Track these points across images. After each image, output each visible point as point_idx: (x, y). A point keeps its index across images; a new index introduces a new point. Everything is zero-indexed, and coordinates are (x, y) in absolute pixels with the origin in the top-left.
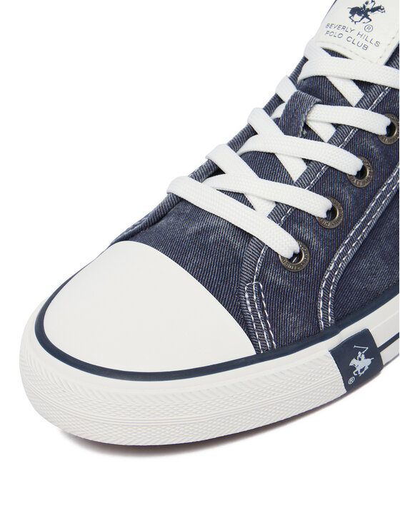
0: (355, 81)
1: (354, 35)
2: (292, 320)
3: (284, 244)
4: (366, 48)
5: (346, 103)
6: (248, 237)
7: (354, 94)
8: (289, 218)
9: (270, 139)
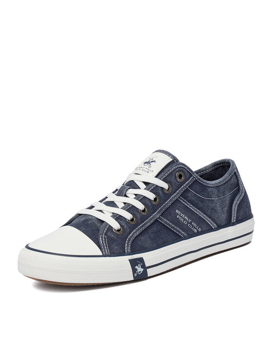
0: (143, 182)
1: (144, 169)
2: (116, 248)
3: (116, 225)
4: (148, 172)
5: (139, 188)
6: (103, 222)
7: (143, 186)
8: (118, 218)
9: (114, 198)
